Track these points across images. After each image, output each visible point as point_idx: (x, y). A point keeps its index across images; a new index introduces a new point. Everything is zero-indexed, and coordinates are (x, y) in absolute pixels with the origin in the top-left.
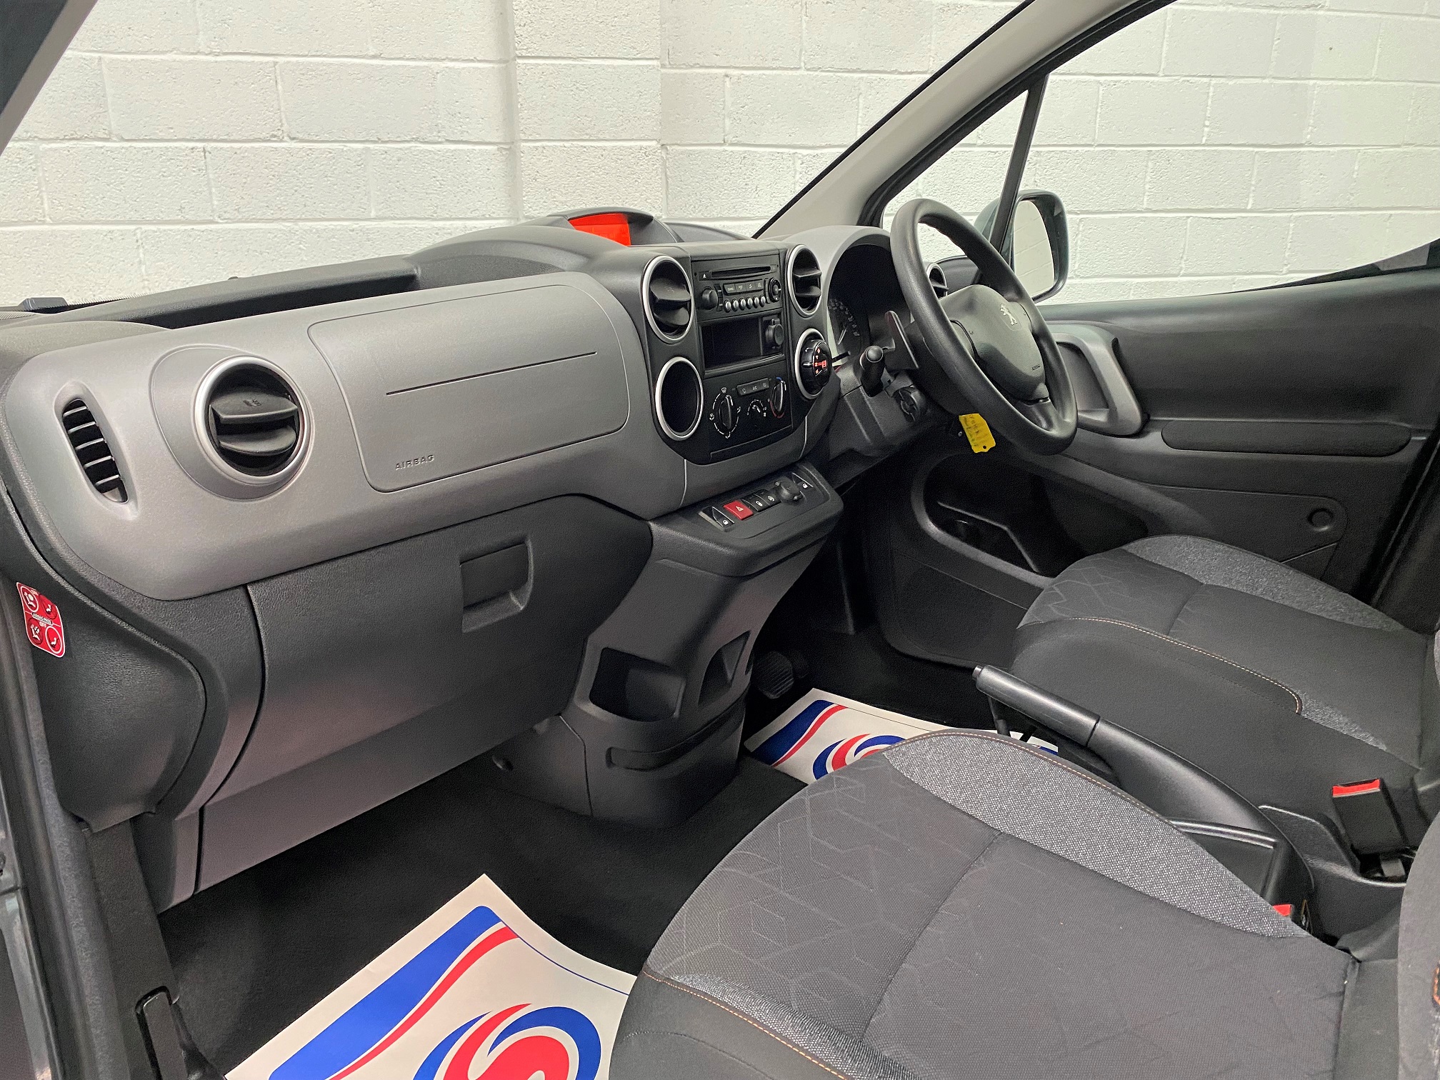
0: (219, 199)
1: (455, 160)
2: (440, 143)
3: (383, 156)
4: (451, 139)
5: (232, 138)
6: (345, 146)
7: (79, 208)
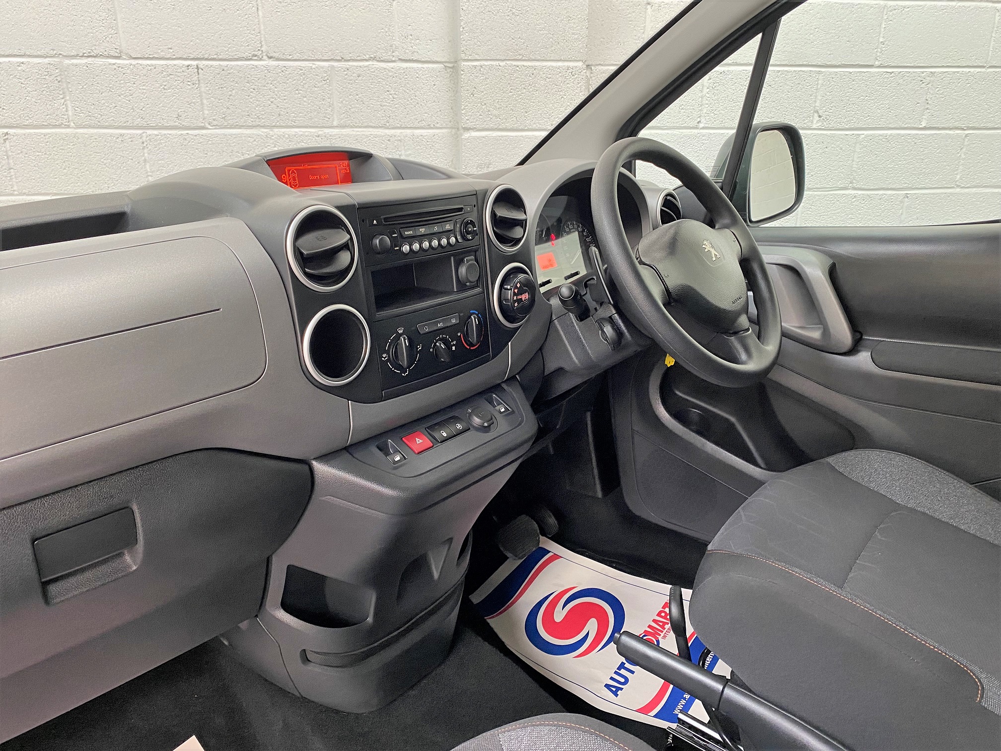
0: (208, 108)
1: (406, 77)
2: (394, 61)
3: (345, 72)
4: (403, 58)
5: (220, 57)
6: (313, 64)
7: (96, 115)
